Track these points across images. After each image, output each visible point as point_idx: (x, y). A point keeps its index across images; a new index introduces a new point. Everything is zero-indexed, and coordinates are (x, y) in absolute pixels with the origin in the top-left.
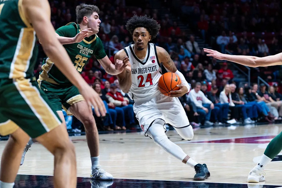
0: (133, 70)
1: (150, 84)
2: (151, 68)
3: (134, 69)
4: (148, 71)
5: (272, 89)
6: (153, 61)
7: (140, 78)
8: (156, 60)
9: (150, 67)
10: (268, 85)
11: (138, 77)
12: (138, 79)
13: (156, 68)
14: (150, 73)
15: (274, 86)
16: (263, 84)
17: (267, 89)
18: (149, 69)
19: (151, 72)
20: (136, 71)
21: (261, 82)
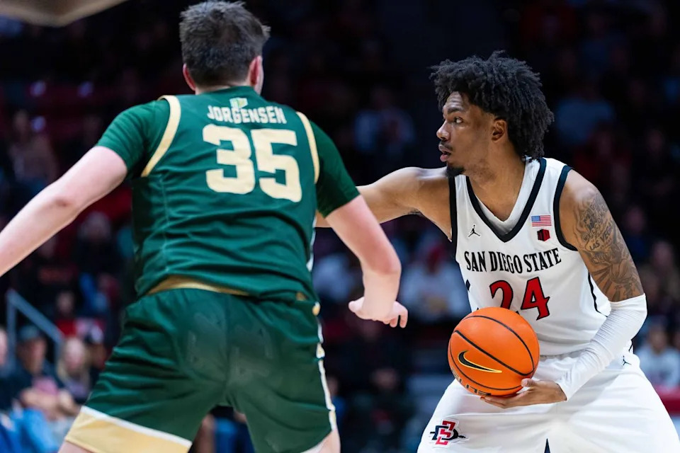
0: (470, 255)
1: (537, 314)
2: (538, 260)
3: (473, 254)
4: (525, 266)
5: (75, 350)
6: (543, 235)
7: (500, 292)
8: (552, 230)
9: (533, 256)
10: (56, 334)
11: (494, 288)
12: (493, 296)
13: (556, 256)
14: (534, 274)
15: (88, 341)
16: (30, 333)
17: (52, 354)
18: (530, 261)
19: (537, 269)
20: (482, 261)
21: (22, 321)
